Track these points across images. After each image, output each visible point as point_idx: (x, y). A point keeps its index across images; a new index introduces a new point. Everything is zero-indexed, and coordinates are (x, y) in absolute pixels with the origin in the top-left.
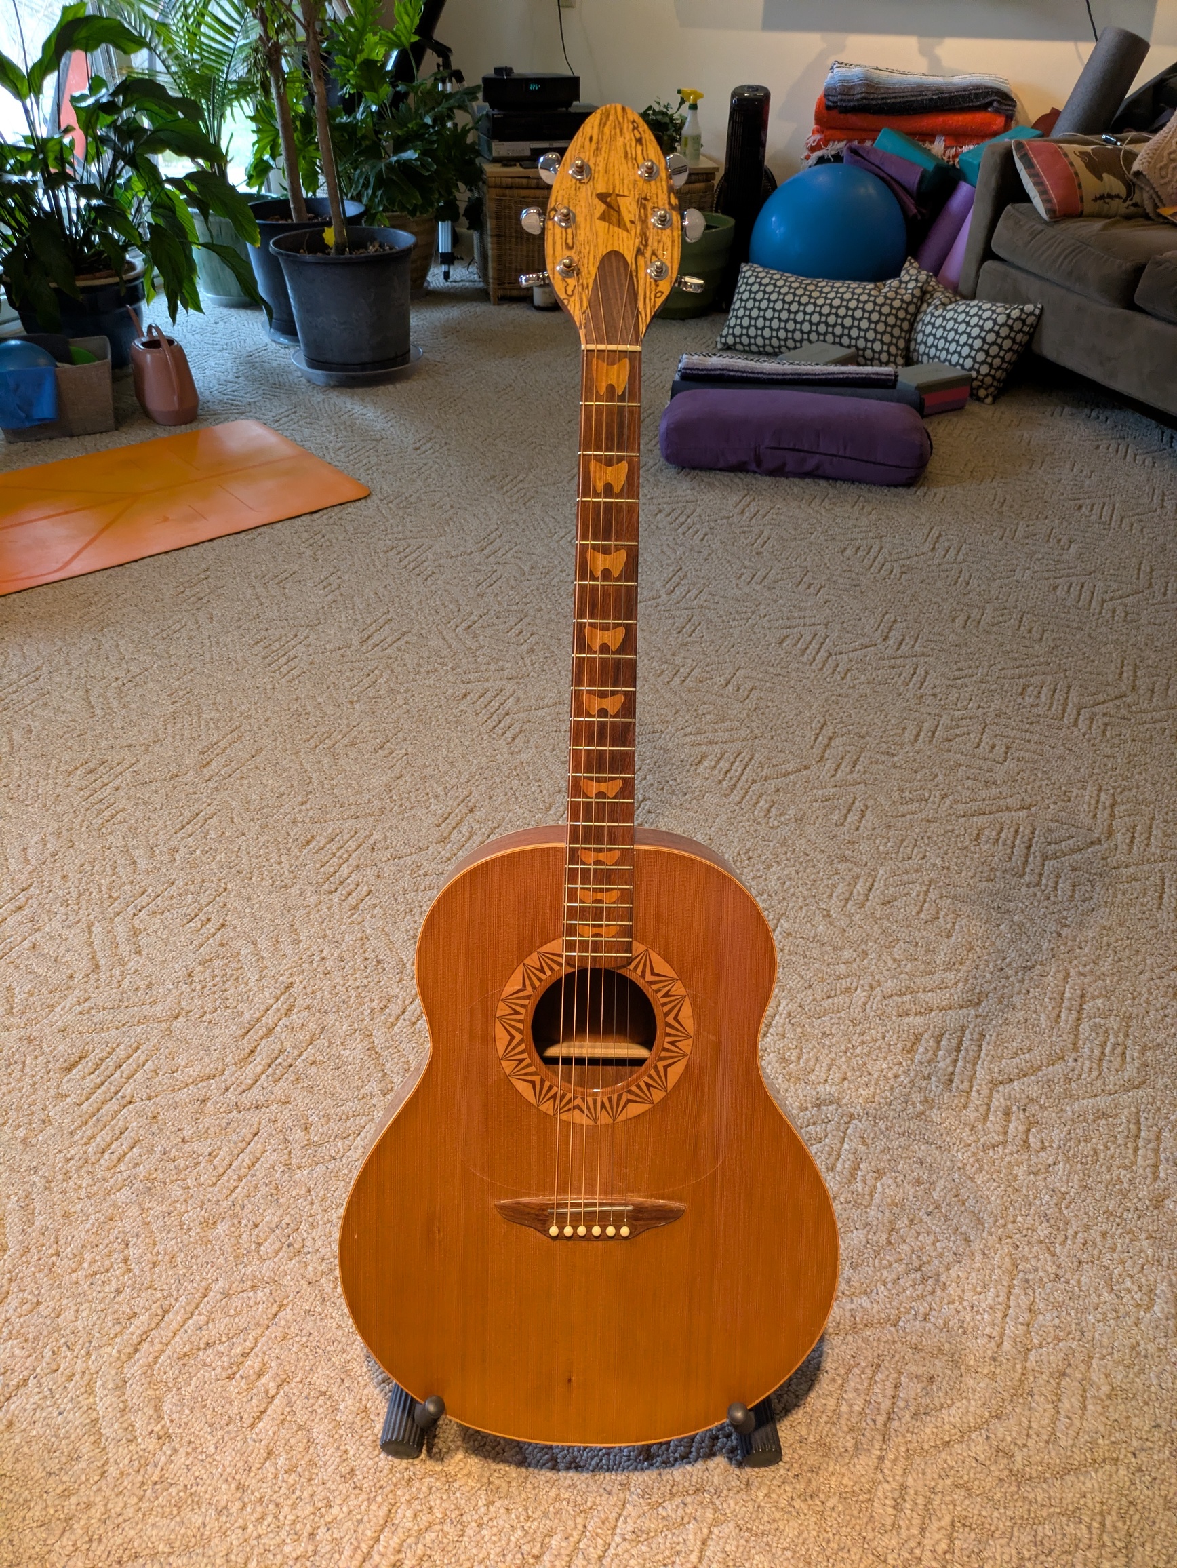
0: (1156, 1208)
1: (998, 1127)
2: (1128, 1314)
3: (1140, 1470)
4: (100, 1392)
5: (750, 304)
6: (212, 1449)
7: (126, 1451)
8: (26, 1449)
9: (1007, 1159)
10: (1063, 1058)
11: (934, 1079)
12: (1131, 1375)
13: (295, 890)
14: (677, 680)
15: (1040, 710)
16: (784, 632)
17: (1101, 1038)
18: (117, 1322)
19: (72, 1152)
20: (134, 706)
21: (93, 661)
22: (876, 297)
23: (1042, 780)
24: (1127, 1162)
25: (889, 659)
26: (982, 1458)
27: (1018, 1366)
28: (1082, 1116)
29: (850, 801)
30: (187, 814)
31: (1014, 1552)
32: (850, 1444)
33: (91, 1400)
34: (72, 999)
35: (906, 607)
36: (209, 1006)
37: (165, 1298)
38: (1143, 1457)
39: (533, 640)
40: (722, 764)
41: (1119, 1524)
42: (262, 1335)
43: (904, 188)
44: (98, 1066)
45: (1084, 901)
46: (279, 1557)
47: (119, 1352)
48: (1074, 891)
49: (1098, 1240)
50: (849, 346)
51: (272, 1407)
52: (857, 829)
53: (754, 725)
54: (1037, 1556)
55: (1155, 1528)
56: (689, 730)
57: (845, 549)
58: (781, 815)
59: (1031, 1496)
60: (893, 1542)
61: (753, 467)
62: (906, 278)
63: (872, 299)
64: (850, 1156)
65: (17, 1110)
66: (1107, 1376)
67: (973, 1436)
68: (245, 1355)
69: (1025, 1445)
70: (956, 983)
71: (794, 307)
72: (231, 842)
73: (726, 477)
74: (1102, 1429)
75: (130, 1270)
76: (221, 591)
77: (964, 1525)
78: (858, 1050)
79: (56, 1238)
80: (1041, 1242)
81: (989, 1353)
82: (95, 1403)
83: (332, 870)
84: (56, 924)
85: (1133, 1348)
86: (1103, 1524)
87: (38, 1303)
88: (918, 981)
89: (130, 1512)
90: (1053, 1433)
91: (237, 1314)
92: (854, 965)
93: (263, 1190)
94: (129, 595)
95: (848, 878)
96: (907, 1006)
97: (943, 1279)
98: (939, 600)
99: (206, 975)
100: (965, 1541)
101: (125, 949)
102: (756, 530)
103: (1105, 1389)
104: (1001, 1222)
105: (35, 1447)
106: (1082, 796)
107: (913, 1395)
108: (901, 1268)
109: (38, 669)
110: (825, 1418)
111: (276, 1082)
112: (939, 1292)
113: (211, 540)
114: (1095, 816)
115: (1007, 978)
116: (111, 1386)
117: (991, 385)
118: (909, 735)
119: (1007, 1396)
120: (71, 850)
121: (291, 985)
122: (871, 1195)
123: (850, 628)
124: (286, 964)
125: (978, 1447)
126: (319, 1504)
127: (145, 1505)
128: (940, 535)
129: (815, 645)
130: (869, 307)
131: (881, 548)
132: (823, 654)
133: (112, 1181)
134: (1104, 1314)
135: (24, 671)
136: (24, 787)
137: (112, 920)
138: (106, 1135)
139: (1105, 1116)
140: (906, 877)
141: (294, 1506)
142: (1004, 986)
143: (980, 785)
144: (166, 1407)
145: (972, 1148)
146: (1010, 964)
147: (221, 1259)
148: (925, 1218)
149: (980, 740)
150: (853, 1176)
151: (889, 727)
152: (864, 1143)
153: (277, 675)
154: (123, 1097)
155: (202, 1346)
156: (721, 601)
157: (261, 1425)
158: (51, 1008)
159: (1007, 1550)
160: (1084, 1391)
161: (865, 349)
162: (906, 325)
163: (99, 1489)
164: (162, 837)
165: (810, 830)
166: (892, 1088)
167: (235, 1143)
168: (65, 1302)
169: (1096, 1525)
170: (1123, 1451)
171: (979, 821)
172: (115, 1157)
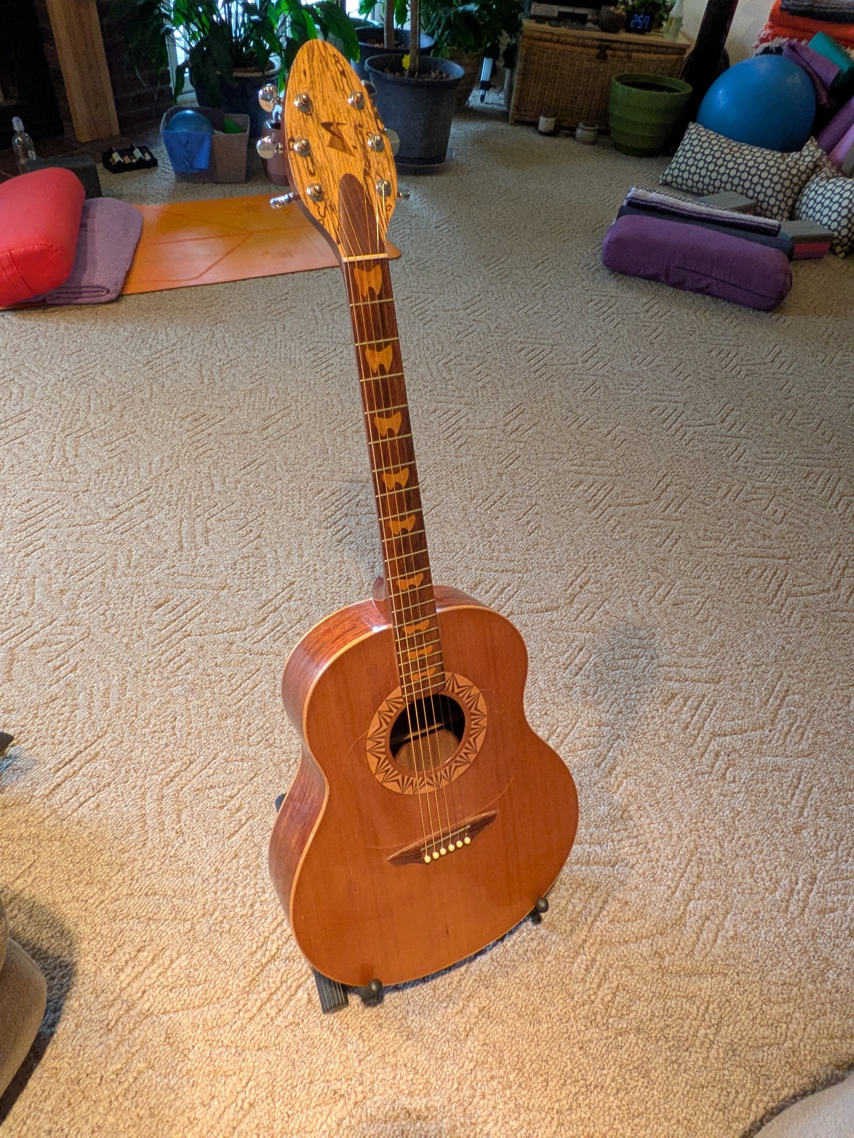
0: (795, 833)
1: (709, 763)
2: (758, 893)
3: (738, 983)
4: (149, 800)
5: (689, 154)
6: (205, 846)
7: (158, 835)
8: (104, 821)
9: (709, 783)
10: (763, 728)
11: (676, 724)
12: (749, 929)
13: (306, 522)
14: (575, 425)
15: (814, 492)
16: (655, 404)
17: (791, 721)
18: (163, 762)
19: (152, 658)
20: (228, 381)
21: (208, 345)
22: (780, 164)
23: (802, 541)
24: (785, 801)
25: (722, 436)
26: (645, 955)
27: (682, 908)
28: (765, 767)
29: (670, 531)
30: (249, 459)
31: (650, 1011)
32: (569, 928)
33: (143, 803)
34: (164, 565)
35: (743, 401)
36: (243, 586)
37: (192, 755)
38: (743, 977)
39: (486, 379)
40: (591, 490)
41: (717, 1011)
42: (243, 788)
43: (822, 81)
44: (174, 609)
45: (806, 629)
46: (232, 913)
47: (162, 780)
48: (801, 621)
49: (753, 845)
50: (752, 198)
51: (242, 830)
52: (670, 551)
53: (620, 466)
54: (663, 1016)
55: (738, 1018)
56: (576, 461)
57: (712, 351)
58: (623, 532)
59: (669, 983)
60: (580, 989)
61: (663, 279)
62: (805, 153)
63: (777, 165)
64: (612, 761)
65: (125, 626)
66: (735, 926)
67: (643, 941)
68: (232, 797)
69: (673, 954)
70: (707, 666)
71: (720, 162)
72: (273, 483)
73: (642, 283)
74: (722, 955)
75: (175, 734)
76: (293, 310)
77: (624, 989)
78: (633, 696)
79: (137, 706)
80: (716, 838)
81: (666, 896)
82: (145, 805)
83: (330, 514)
84: (162, 516)
85: (756, 913)
86: (707, 1008)
87: (122, 742)
88: (683, 659)
89: (155, 869)
90: (692, 951)
91: (231, 773)
92: (645, 642)
93: (257, 704)
94: (236, 303)
95: (655, 583)
96: (672, 674)
97: (649, 846)
98: (767, 399)
99: (244, 566)
100: (622, 998)
101: (199, 539)
102: (653, 326)
103: (731, 933)
104: (694, 820)
105: (109, 822)
106: (826, 557)
107: (613, 909)
108: (625, 834)
109: (174, 344)
110: (557, 910)
111: (275, 641)
112: (644, 854)
113: (293, 273)
114: (831, 572)
115: (741, 669)
116: (155, 798)
117: (846, 245)
118: (720, 493)
119: (669, 923)
120: (177, 470)
121: (293, 583)
122: (618, 787)
123: (700, 409)
124: (292, 569)
125: (645, 948)
126: (258, 890)
127: (164, 867)
128: (780, 352)
129: (673, 417)
130: (774, 170)
131: (737, 354)
132: (677, 424)
133: (172, 680)
134: (744, 890)
135: (165, 345)
136: (155, 422)
137: (194, 519)
138: (173, 652)
139: (779, 770)
140: (693, 590)
141: (245, 887)
142: (738, 674)
143: (759, 537)
144: (183, 816)
145: (689, 772)
146: (745, 660)
147: (227, 740)
148: (648, 808)
149: (768, 506)
150: (610, 773)
151: (709, 485)
152: (622, 754)
153: (318, 375)
154: (186, 631)
155: (208, 786)
156: (618, 373)
157: (234, 838)
158: (153, 568)
159: (646, 1009)
160: (718, 931)
161: (763, 202)
162: (796, 189)
163: (141, 853)
164: (231, 472)
165: (639, 546)
166: (648, 724)
167: (246, 673)
168: (136, 744)
169: (703, 1007)
170: (732, 971)
171: (752, 561)
172: (176, 666)
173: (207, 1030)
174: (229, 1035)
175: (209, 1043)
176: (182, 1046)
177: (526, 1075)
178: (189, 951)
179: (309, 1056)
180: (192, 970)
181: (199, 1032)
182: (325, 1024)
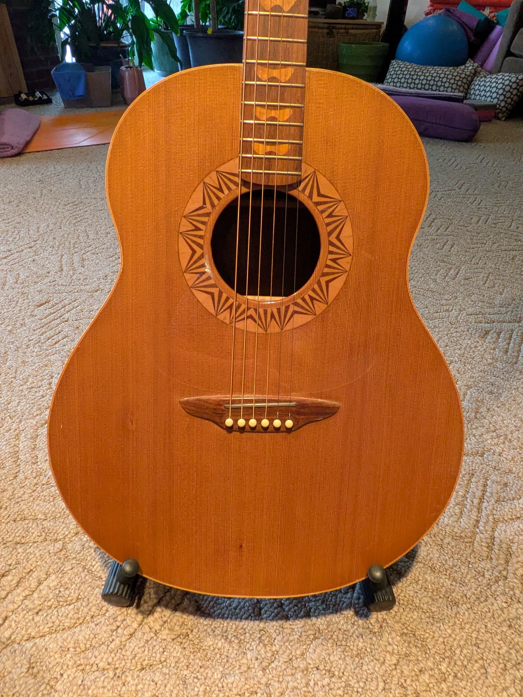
5: (394, 76)
7: (30, 467)
11: (497, 350)
19: (33, 337)
21: (85, 171)
22: (454, 73)
25: (462, 195)
29: (446, 241)
34: (47, 280)
35: (469, 179)
43: (470, 28)
44: (53, 306)
52: (450, 251)
57: (438, 160)
60: (488, 566)
62: (468, 66)
63: (451, 73)
70: (507, 312)
71: (415, 77)
79: (16, 371)
82: (19, 444)
84: (46, 254)
88: (485, 310)
92: (451, 301)
95: (445, 268)
96: (480, 319)
97: (509, 437)
98: (485, 178)
107: (495, 491)
108: (484, 430)
116: (29, 436)
117: (505, 112)
118: (474, 221)
120: (60, 230)
123: (442, 184)
128: (484, 158)
130: (450, 77)
131: (456, 160)
133: (50, 351)
135: (54, 172)
136: (43, 208)
137: (73, 254)
138: (52, 333)
140: (476, 270)
143: (512, 241)
151: (464, 217)
154: (63, 319)
158: (36, 283)
162: (466, 87)
164: (103, 228)
166: (474, 352)
168: (13, 398)
171: (513, 253)
172: (54, 342)
173: (80, 653)
174: (106, 656)
175: (81, 668)
176: (48, 676)
177: (459, 663)
178: (60, 570)
179: (202, 670)
180: (62, 589)
181: (69, 656)
182: (217, 632)
